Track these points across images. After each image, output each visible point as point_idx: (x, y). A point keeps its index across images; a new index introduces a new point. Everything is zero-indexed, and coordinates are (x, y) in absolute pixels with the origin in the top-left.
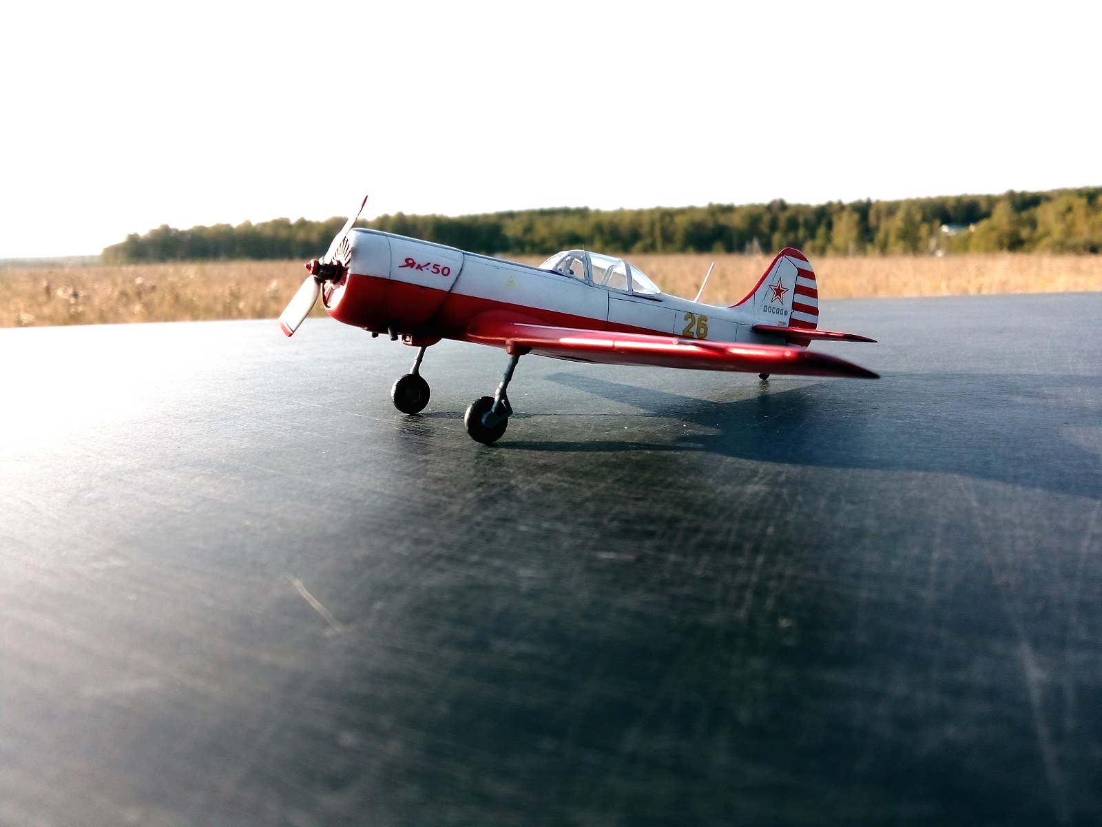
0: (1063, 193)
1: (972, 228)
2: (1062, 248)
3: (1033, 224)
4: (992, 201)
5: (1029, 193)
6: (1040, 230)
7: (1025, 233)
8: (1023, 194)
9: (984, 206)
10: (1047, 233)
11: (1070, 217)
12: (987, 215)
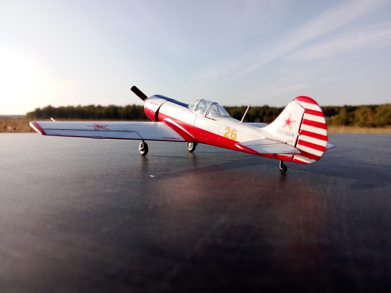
0: (363, 107)
1: (333, 117)
2: (364, 125)
3: (353, 117)
4: (339, 108)
5: (352, 106)
6: (356, 118)
7: (351, 119)
8: (350, 107)
9: (336, 110)
10: (358, 120)
11: (366, 115)
12: (338, 113)
